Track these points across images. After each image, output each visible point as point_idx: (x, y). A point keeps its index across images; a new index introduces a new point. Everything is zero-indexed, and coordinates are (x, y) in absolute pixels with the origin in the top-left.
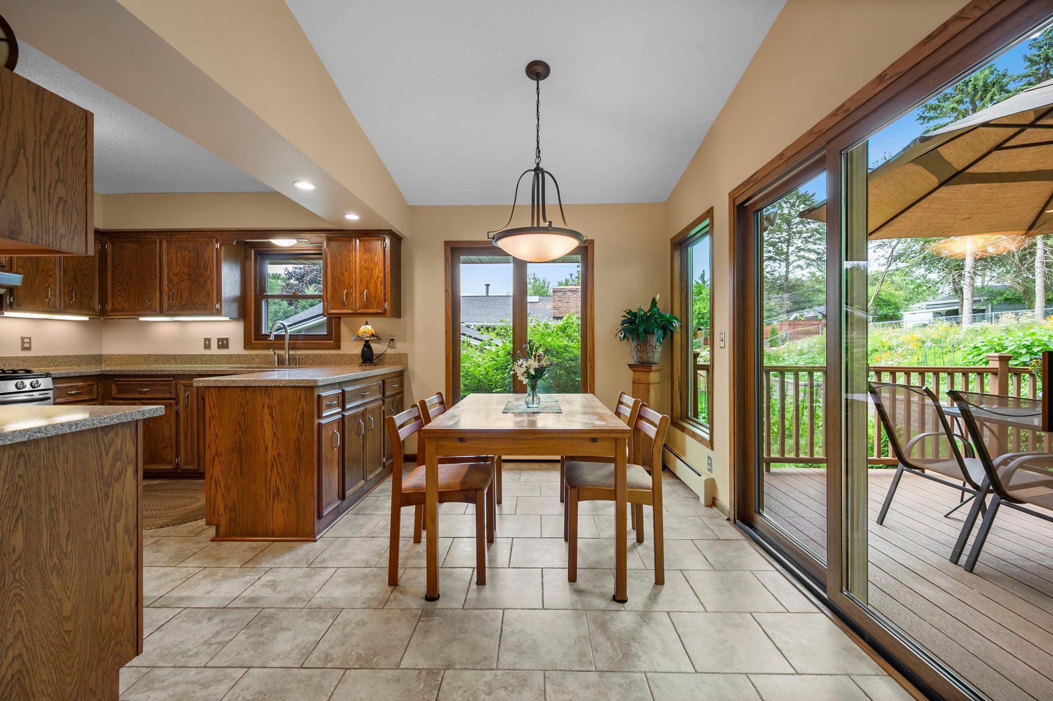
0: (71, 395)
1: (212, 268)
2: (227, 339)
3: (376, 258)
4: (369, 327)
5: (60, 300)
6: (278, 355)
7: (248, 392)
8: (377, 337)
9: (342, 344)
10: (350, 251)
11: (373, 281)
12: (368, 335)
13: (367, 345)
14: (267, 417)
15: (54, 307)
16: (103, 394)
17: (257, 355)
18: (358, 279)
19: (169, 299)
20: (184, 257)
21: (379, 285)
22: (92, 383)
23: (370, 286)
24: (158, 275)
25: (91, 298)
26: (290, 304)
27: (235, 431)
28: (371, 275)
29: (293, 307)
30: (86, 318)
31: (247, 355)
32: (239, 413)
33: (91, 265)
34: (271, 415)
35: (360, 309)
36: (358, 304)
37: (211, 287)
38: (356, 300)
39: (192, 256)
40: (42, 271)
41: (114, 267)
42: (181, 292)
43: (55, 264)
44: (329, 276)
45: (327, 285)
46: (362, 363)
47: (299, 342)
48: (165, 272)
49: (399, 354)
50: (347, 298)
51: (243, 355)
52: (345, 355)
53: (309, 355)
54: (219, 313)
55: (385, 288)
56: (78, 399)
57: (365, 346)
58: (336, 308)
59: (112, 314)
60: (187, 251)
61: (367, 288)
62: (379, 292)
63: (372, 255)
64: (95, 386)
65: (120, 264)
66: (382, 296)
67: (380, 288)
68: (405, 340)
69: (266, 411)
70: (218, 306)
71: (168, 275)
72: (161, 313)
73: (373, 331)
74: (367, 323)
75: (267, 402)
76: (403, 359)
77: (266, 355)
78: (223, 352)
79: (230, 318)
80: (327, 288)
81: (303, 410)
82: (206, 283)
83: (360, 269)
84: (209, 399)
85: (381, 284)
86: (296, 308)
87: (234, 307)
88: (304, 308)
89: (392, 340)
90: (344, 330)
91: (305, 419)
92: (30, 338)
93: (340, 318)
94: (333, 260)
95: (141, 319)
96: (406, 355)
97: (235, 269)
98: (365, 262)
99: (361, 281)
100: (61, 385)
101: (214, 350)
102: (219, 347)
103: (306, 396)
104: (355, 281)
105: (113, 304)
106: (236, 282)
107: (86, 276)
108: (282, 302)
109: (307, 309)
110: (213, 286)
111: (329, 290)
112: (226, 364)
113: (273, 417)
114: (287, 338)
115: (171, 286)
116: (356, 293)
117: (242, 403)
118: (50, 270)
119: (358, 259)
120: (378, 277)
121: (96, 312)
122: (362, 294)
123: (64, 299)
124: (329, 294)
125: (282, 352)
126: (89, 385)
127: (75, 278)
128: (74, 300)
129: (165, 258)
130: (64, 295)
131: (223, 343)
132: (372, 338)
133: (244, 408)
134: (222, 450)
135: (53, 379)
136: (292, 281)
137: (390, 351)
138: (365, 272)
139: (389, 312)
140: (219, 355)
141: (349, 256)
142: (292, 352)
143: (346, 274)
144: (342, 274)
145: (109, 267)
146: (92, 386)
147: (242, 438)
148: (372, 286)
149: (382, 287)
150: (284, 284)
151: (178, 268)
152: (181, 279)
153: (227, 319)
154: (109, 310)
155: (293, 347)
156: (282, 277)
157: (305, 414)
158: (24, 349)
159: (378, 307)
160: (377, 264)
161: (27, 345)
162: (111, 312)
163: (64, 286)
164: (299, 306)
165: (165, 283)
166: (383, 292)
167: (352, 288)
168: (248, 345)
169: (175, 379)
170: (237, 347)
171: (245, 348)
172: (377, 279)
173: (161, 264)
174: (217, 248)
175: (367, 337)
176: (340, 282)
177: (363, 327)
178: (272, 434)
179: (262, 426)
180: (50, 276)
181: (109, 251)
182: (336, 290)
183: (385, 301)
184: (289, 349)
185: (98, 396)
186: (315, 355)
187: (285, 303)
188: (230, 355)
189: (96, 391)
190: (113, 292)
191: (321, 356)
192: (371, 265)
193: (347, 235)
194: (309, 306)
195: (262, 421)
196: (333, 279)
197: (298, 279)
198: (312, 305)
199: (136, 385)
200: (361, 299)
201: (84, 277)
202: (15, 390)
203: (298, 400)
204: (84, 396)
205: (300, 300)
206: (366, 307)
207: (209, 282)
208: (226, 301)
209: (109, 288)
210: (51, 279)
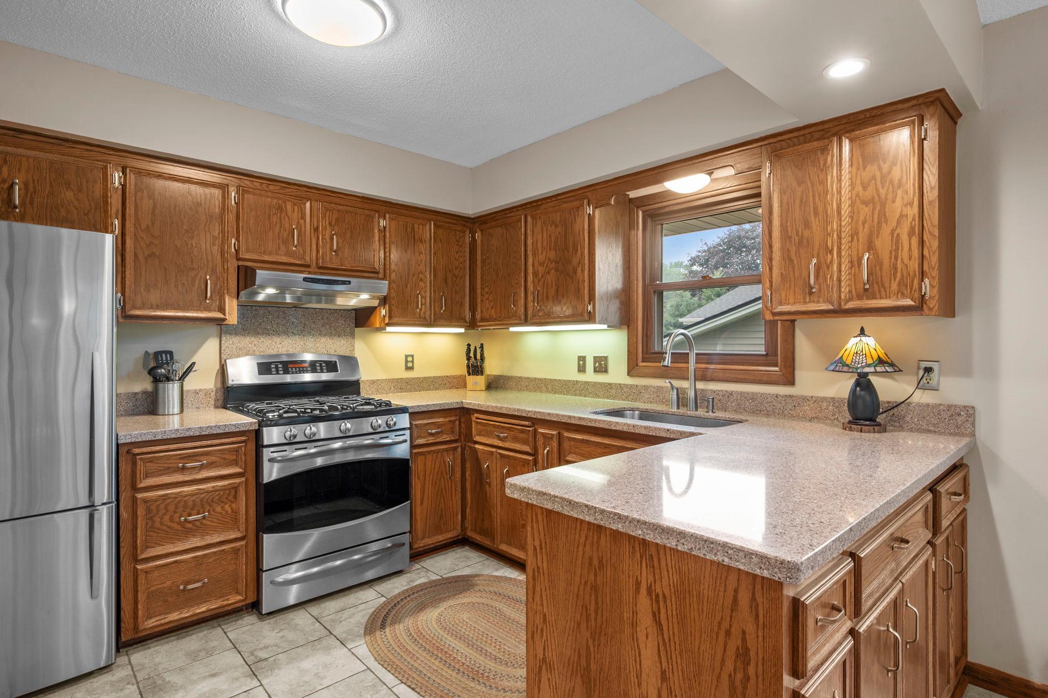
0: (432, 434)
1: (583, 248)
2: (606, 358)
3: (896, 174)
4: (869, 343)
5: (431, 309)
6: (677, 389)
7: (603, 536)
8: (892, 365)
9: (798, 374)
10: (825, 169)
11: (886, 230)
12: (870, 361)
13: (863, 384)
14: (645, 620)
15: (425, 318)
16: (466, 434)
17: (646, 387)
18: (846, 231)
19: (534, 301)
20: (550, 236)
21: (905, 238)
22: (452, 419)
23: (878, 243)
24: (523, 267)
25: (461, 304)
26: (693, 295)
27: (579, 624)
28: (883, 217)
29: (696, 299)
30: (462, 330)
31: (631, 386)
32: (586, 583)
33: (461, 263)
34: (656, 616)
35: (851, 299)
36: (845, 289)
37: (581, 277)
38: (839, 280)
39: (559, 233)
40: (414, 275)
41: (483, 261)
42: (547, 289)
43: (425, 265)
44: (776, 233)
45: (771, 251)
46: (850, 422)
47: (712, 366)
48: (530, 261)
49: (949, 407)
50: (817, 276)
51: (626, 386)
52: (805, 399)
53: (731, 393)
54: (590, 318)
55: (922, 242)
56: (438, 440)
57: (857, 384)
58: (791, 301)
59: (481, 324)
60: (553, 226)
61: (870, 247)
62: (905, 254)
63: (885, 168)
64: (457, 422)
65: (488, 258)
66: (914, 265)
67: (909, 245)
68: (965, 370)
69: (644, 601)
70: (590, 308)
71: (533, 266)
72: (526, 322)
73: (881, 352)
74: (862, 332)
75: (646, 578)
76: (960, 420)
77: (660, 388)
78: (601, 378)
79: (608, 327)
80: (771, 259)
81: (744, 640)
82: (575, 272)
83: (852, 205)
84: (532, 528)
85: (911, 234)
86: (700, 299)
87: (614, 307)
88: (709, 299)
89: (928, 370)
90: (804, 347)
91: (751, 670)
92: (412, 356)
93: (793, 321)
94: (785, 198)
95: (512, 329)
96: (969, 412)
97: (614, 245)
98: (865, 188)
99: (854, 235)
100: (421, 422)
101: (590, 376)
102: (596, 371)
103: (753, 599)
104: (839, 238)
105: (482, 312)
106: (617, 266)
107: (456, 277)
108: (684, 293)
109: (712, 300)
110: (584, 276)
111: (775, 263)
112: (604, 398)
113: (659, 625)
114: (692, 359)
115: (536, 281)
116: (840, 265)
117: (591, 559)
118: (421, 272)
119: (846, 182)
120: (902, 216)
121: (467, 323)
122: (856, 263)
123: (434, 309)
124: (776, 272)
125: (684, 384)
126: (450, 421)
127: (446, 282)
128: (444, 308)
129: (530, 241)
130: (435, 302)
131: (601, 365)
132: (878, 369)
133: (595, 575)
134: (554, 657)
135: (411, 414)
136: (695, 268)
137: (921, 397)
138: (865, 210)
139: (933, 303)
140: (595, 383)
141: (823, 182)
142: (700, 385)
143: (815, 224)
144: (807, 225)
145: (479, 262)
146: (455, 421)
147: (592, 649)
148: (883, 244)
149: (915, 241)
150: (687, 272)
151: (544, 253)
152: (547, 269)
153: (605, 327)
154: (478, 320)
155: (702, 376)
156: (684, 264)
157: (752, 654)
158: (408, 368)
159: (901, 294)
160: (900, 185)
161: (410, 365)
162: (480, 322)
163: (435, 292)
164: (703, 297)
165: (530, 277)
166: (916, 253)
167: (831, 252)
168: (632, 369)
169: (533, 425)
170: (618, 374)
171: (630, 373)
172: (898, 222)
173: (526, 251)
174: (589, 214)
175: (869, 366)
176: (800, 243)
177: (853, 341)
178: (659, 674)
179: (634, 638)
180: (421, 280)
181: (479, 242)
182: (791, 261)
183: (923, 274)
184: (695, 380)
185: (460, 436)
186: (742, 393)
187: (688, 294)
188: (610, 384)
189: (457, 428)
190: (482, 295)
191: (753, 397)
192: (883, 192)
193: (817, 135)
194: (715, 296)
195: (634, 625)
196: (786, 237)
197: (701, 265)
198: (719, 295)
199: (494, 426)
200: (855, 277)
201: (454, 279)
202: (371, 430)
203: (729, 601)
204: (445, 436)
205: (704, 290)
206: (867, 293)
207: (579, 270)
208: (602, 299)
209: (479, 291)
210: (422, 284)
